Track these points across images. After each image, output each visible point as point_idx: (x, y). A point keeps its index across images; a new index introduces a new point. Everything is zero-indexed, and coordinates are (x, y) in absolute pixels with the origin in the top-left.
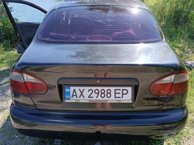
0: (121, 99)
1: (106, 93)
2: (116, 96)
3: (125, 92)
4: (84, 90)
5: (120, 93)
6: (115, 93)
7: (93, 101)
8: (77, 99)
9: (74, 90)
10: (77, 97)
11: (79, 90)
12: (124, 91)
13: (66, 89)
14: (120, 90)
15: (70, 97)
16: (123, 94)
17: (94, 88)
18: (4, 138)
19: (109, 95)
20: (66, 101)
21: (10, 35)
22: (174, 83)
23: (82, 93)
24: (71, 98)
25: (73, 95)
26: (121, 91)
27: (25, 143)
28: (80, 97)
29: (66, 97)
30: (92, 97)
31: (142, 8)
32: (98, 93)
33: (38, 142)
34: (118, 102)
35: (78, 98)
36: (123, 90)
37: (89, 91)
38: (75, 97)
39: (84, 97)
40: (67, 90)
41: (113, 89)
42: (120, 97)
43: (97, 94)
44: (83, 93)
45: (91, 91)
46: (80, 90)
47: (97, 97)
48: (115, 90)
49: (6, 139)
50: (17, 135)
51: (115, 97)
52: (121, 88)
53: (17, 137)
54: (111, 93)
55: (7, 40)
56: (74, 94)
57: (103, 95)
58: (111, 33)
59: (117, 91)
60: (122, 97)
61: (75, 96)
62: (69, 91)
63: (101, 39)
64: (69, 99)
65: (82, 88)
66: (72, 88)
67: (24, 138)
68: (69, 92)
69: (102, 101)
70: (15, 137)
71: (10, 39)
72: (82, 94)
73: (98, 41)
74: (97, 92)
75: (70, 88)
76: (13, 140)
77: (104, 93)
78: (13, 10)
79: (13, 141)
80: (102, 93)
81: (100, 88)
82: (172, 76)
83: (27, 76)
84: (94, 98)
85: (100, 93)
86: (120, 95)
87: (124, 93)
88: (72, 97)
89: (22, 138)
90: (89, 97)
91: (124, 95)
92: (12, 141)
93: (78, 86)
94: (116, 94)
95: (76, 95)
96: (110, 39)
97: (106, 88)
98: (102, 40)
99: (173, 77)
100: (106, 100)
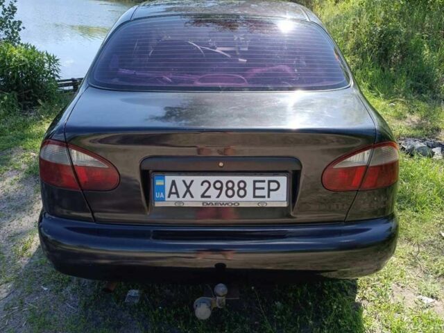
0: (266, 199)
1: (236, 188)
2: (257, 194)
3: (273, 186)
4: (192, 181)
5: (263, 188)
6: (255, 188)
7: (211, 203)
8: (178, 199)
9: (174, 183)
10: (178, 197)
11: (182, 183)
12: (271, 184)
13: (157, 181)
14: (264, 181)
15: (165, 196)
16: (270, 190)
17: (212, 179)
18: (19, 291)
19: (242, 193)
20: (158, 204)
21: (17, 83)
22: (371, 165)
23: (188, 188)
24: (167, 199)
25: (171, 193)
26: (265, 185)
27: (65, 300)
28: (184, 196)
29: (157, 195)
30: (209, 197)
31: (308, 20)
32: (221, 189)
33: (92, 298)
34: (260, 205)
35: (181, 199)
36: (270, 182)
37: (202, 185)
38: (175, 196)
39: (192, 197)
40: (159, 183)
41: (249, 180)
42: (264, 197)
43: (219, 191)
44: (191, 189)
45: (206, 185)
46: (184, 181)
47: (218, 197)
48: (255, 182)
49: (22, 293)
50: (45, 285)
51: (255, 197)
52: (267, 178)
53: (45, 289)
54: (246, 189)
55: (10, 92)
56: (174, 190)
57: (230, 193)
58: (246, 70)
59: (258, 185)
60: (269, 197)
61: (174, 193)
62: (163, 184)
63: (225, 82)
64: (163, 200)
65: (188, 179)
66: (169, 179)
67: (61, 290)
68: (163, 187)
69: (228, 204)
70: (42, 289)
71: (16, 90)
72: (188, 190)
73: (219, 85)
74: (218, 185)
75: (164, 179)
76: (39, 296)
77: (232, 189)
78: (24, 28)
79: (37, 298)
80: (228, 189)
81: (224, 179)
82: (366, 152)
83: (77, 155)
84: (214, 199)
85: (225, 188)
86: (265, 193)
87: (271, 188)
88: (169, 197)
89: (57, 291)
90: (203, 196)
91: (271, 193)
92: (35, 296)
93: (180, 175)
94: (257, 191)
95: (177, 193)
96: (242, 81)
97: (236, 179)
98: (227, 84)
99: (367, 154)
100: (237, 202)
